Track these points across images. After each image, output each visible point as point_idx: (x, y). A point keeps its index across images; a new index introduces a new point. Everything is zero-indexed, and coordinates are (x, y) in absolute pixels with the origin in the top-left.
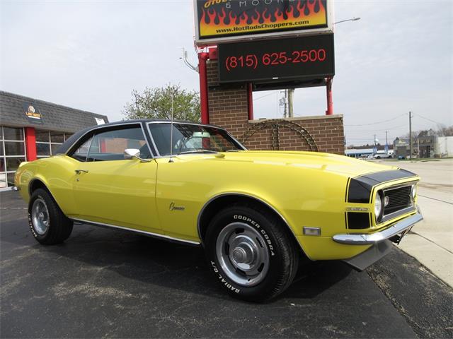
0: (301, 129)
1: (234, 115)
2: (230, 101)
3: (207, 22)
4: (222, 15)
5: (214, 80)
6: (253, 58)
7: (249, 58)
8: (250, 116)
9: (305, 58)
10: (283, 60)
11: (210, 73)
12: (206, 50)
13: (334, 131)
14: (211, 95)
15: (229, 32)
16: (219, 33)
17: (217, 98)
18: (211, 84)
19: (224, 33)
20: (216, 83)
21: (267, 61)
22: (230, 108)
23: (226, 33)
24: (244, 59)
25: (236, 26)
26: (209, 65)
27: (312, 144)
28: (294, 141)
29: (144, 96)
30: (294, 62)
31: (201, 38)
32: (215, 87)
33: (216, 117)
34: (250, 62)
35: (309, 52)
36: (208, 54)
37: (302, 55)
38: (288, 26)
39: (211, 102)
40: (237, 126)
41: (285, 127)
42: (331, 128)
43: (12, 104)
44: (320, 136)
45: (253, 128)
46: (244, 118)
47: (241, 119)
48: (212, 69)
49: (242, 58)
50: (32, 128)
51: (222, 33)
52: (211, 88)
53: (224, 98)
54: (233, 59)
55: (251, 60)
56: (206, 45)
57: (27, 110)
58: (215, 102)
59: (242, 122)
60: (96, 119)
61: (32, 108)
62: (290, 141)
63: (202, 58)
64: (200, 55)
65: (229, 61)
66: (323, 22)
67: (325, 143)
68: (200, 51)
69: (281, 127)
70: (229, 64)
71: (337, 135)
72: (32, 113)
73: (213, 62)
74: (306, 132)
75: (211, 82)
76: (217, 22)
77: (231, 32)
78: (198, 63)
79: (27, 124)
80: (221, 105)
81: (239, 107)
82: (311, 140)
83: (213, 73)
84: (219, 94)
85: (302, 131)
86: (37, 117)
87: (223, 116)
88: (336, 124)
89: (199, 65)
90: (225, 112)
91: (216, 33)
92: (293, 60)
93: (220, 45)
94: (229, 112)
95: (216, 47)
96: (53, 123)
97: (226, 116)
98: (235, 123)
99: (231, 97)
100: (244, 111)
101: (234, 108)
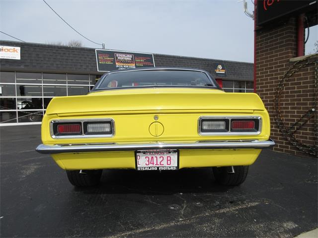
2: (275, 41)
22: (274, 48)
33: (261, 59)
40: (279, 66)
45: (294, 67)
46: (286, 57)
47: (283, 58)
50: (220, 80)
53: (269, 39)
57: (216, 68)
59: (284, 62)
61: (220, 67)
70: (266, 3)
72: (220, 70)
78: (254, 10)
81: (282, 46)
86: (223, 72)
89: (254, 12)
90: (269, 54)
94: (272, 53)
97: (270, 57)
98: (277, 63)
99: (275, 37)
100: (287, 49)
101: (277, 48)
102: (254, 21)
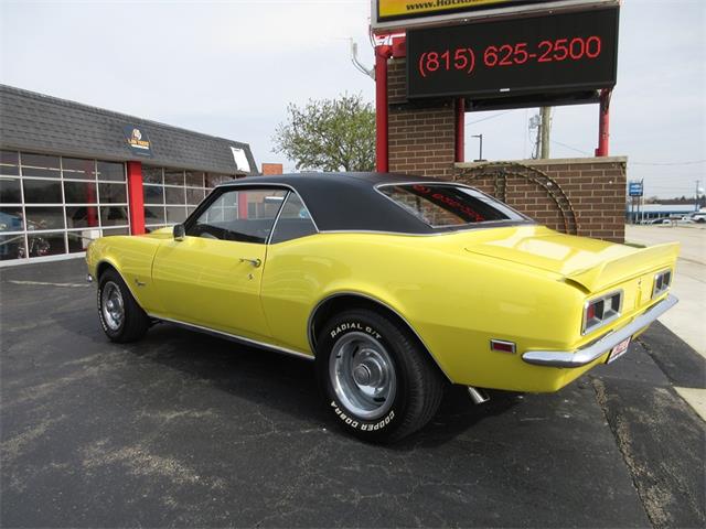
0: (547, 180)
1: (431, 154)
2: (425, 129)
5: (398, 93)
6: (467, 54)
7: (460, 54)
8: (458, 154)
9: (561, 53)
10: (521, 56)
11: (393, 80)
12: (388, 41)
13: (608, 186)
14: (394, 118)
15: (429, 9)
16: (411, 11)
17: (403, 124)
18: (395, 99)
19: (420, 10)
20: (402, 98)
21: (491, 59)
22: (425, 141)
23: (424, 9)
24: (452, 55)
26: (392, 66)
27: (566, 207)
28: (533, 201)
29: (307, 113)
30: (540, 60)
31: (381, 19)
32: (400, 105)
33: (400, 155)
34: (461, 62)
35: (570, 42)
36: (390, 47)
37: (556, 49)
39: (393, 131)
40: (435, 172)
41: (518, 176)
42: (602, 180)
43: (109, 128)
44: (580, 194)
45: (461, 177)
46: (448, 159)
47: (441, 159)
48: (396, 74)
49: (447, 53)
50: (138, 163)
51: (415, 10)
52: (394, 106)
53: (415, 123)
54: (433, 57)
55: (463, 58)
56: (389, 32)
57: (131, 136)
58: (399, 130)
59: (443, 166)
60: (233, 149)
61: (137, 133)
62: (527, 201)
63: (381, 54)
64: (378, 50)
65: (426, 60)
67: (589, 207)
68: (378, 42)
69: (511, 176)
70: (424, 66)
71: (613, 193)
72: (138, 142)
73: (399, 62)
74: (555, 186)
75: (394, 96)
77: (433, 8)
78: (375, 63)
79: (130, 157)
80: (409, 136)
81: (440, 140)
82: (565, 200)
84: (407, 117)
85: (549, 184)
86: (145, 146)
87: (413, 155)
88: (613, 173)
89: (375, 67)
90: (415, 148)
91: (405, 11)
92: (538, 57)
93: (411, 32)
94: (422, 148)
95: (404, 35)
96: (167, 155)
97: (418, 154)
98: (431, 166)
99: (428, 122)
100: (447, 146)
101: (431, 141)
102: (375, 83)
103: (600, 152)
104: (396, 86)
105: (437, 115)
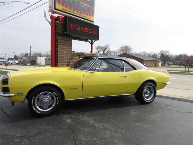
1: (67, 49)
3: (59, 3)
4: (65, 3)
5: (60, 31)
6: (78, 27)
10: (87, 31)
12: (56, 15)
14: (59, 37)
15: (67, 12)
16: (63, 10)
18: (59, 32)
21: (82, 30)
22: (66, 45)
25: (69, 10)
26: (59, 23)
31: (55, 9)
32: (61, 34)
36: (56, 17)
37: (92, 31)
38: (85, 18)
39: (59, 41)
40: (68, 53)
45: (74, 55)
49: (75, 25)
52: (59, 34)
53: (64, 40)
54: (72, 25)
59: (70, 52)
64: (52, 17)
66: (93, 21)
68: (51, 14)
73: (61, 23)
76: (63, 5)
80: (63, 43)
81: (69, 45)
83: (60, 27)
84: (62, 38)
87: (63, 48)
91: (61, 9)
92: (89, 32)
97: (65, 48)
99: (67, 40)
103: (91, 52)
104: (59, 29)
105: (69, 39)
